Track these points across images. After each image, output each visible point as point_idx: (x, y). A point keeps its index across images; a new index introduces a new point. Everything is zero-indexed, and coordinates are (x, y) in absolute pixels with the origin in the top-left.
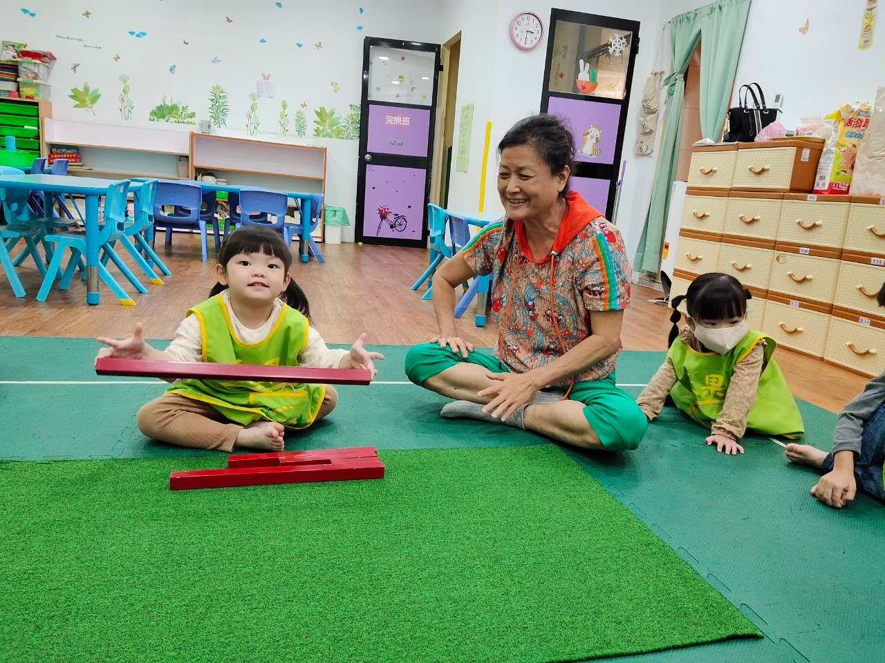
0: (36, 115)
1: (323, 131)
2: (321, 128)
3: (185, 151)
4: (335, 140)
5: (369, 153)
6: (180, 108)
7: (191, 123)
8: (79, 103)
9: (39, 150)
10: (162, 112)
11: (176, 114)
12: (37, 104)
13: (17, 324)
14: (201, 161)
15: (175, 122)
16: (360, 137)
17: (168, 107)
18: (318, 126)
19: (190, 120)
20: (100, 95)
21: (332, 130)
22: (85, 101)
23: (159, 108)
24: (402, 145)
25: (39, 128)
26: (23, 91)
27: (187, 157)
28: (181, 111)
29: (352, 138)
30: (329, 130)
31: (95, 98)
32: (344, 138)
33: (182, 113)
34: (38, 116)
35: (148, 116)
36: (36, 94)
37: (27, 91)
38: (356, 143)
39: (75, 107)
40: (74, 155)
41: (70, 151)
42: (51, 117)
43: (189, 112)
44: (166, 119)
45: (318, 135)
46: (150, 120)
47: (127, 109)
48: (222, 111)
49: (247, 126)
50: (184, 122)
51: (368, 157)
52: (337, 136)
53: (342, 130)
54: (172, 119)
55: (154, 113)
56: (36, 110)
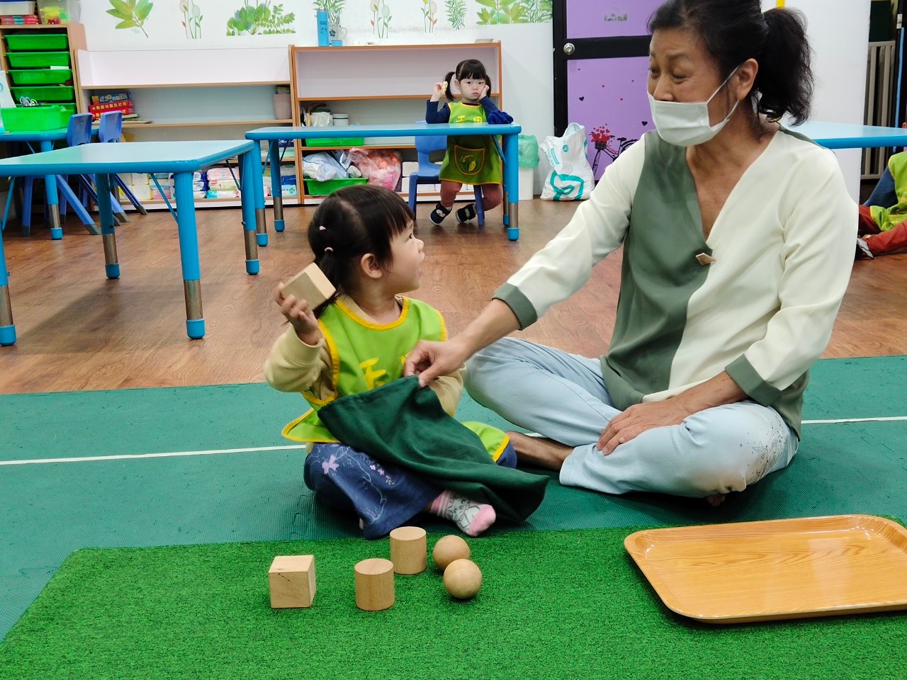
0: (64, 46)
1: (493, 13)
2: (489, 9)
3: (285, 78)
4: (512, 26)
5: (571, 41)
6: (271, 8)
7: (288, 31)
8: (121, 20)
9: (74, 100)
10: (244, 20)
11: (266, 19)
12: (64, 31)
13: (104, 370)
14: (308, 90)
15: (265, 33)
16: (554, 16)
17: (252, 10)
18: (484, 7)
19: (286, 26)
20: (151, 5)
21: (506, 10)
22: (131, 17)
23: (240, 14)
24: (625, 19)
25: (70, 67)
26: (43, 13)
27: (287, 86)
28: (272, 13)
29: (540, 20)
30: (502, 12)
31: (145, 11)
32: (525, 21)
33: (274, 17)
34: (68, 49)
35: (224, 28)
36: (63, 16)
37: (49, 12)
38: (547, 27)
39: (117, 27)
40: (125, 104)
41: (117, 98)
42: (85, 48)
43: (284, 14)
44: (251, 30)
45: (485, 22)
46: (229, 34)
47: (193, 21)
48: (333, 6)
49: (373, 23)
50: (278, 32)
51: (568, 47)
52: (515, 19)
53: (524, 8)
54: (261, 29)
55: (233, 23)
56: (64, 41)
